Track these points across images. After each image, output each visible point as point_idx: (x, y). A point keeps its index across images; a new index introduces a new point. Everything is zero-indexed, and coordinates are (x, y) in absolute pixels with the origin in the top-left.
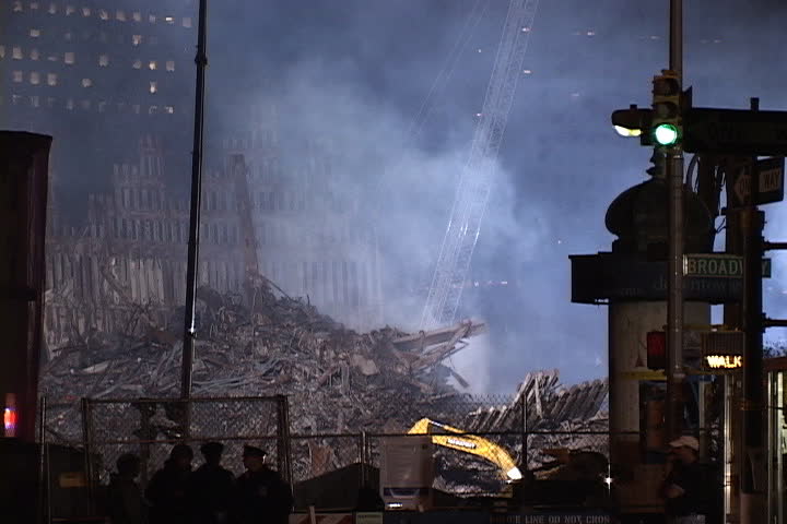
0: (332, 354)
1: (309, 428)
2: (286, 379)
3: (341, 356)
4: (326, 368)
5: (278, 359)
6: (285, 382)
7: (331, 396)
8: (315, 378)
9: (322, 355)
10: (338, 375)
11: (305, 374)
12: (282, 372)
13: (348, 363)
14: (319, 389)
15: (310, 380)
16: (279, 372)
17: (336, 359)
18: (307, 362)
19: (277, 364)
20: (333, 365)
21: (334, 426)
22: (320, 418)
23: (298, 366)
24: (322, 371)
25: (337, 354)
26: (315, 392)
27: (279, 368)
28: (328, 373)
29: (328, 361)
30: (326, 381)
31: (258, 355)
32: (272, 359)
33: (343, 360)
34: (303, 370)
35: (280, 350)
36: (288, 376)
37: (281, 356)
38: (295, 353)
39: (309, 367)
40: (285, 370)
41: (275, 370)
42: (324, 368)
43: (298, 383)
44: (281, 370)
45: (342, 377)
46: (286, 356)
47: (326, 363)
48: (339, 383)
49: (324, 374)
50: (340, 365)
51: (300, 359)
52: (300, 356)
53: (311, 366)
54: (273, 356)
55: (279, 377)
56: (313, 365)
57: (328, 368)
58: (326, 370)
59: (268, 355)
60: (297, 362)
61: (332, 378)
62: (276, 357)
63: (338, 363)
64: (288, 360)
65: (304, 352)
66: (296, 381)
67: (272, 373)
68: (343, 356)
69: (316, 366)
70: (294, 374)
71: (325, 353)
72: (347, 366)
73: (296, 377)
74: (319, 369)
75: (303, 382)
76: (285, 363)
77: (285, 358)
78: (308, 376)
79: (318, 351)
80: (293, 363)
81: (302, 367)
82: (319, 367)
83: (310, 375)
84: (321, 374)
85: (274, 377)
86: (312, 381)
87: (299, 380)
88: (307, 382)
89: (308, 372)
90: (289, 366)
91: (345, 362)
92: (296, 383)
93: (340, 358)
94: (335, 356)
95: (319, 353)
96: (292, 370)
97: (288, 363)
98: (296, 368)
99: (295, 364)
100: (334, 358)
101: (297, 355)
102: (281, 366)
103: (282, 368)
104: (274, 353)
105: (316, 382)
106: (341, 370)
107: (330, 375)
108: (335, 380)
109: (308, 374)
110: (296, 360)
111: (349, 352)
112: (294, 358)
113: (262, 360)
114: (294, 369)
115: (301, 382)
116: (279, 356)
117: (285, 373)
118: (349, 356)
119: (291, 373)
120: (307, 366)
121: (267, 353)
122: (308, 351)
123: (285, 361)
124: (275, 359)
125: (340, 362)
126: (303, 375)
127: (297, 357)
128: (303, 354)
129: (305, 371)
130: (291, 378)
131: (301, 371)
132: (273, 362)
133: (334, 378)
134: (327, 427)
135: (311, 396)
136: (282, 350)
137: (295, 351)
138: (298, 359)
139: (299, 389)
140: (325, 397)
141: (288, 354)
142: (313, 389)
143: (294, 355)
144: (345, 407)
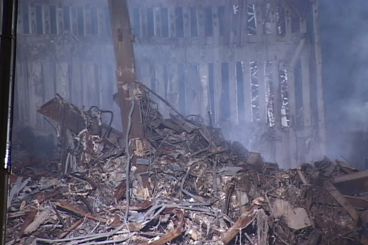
0: (244, 199)
2: (176, 235)
3: (256, 202)
4: (234, 220)
5: (164, 206)
6: (174, 241)
8: (218, 234)
9: (229, 200)
10: (251, 230)
11: (204, 227)
12: (171, 225)
13: (267, 213)
15: (210, 237)
16: (165, 224)
17: (249, 206)
18: (207, 210)
19: (161, 213)
20: (244, 215)
23: (193, 215)
24: (228, 224)
25: (251, 198)
27: (165, 220)
28: (237, 227)
29: (238, 209)
30: (235, 238)
31: (135, 200)
32: (156, 206)
33: (260, 207)
34: (201, 221)
35: (168, 192)
36: (179, 230)
37: (169, 202)
38: (190, 197)
39: (210, 217)
40: (174, 221)
41: (159, 222)
42: (232, 219)
43: (194, 241)
44: (168, 222)
45: (258, 232)
46: (176, 202)
47: (235, 211)
48: (253, 241)
49: (231, 228)
50: (254, 215)
51: (197, 206)
52: (197, 201)
53: (213, 216)
54: (157, 202)
55: (165, 233)
56: (216, 215)
57: (238, 218)
58: (235, 221)
59: (150, 200)
60: (192, 210)
61: (243, 234)
62: (161, 203)
63: (253, 211)
64: (178, 207)
65: (202, 195)
66: (191, 238)
67: (155, 226)
68: (260, 201)
69: (219, 217)
70: (187, 228)
71: (234, 197)
72: (265, 216)
73: (191, 232)
74: (224, 220)
75: (201, 239)
76: (174, 211)
77: (174, 205)
78: (208, 230)
79: (224, 194)
80: (187, 211)
81: (200, 217)
82: (225, 217)
83: (211, 229)
84: (227, 228)
85: (158, 233)
86: (215, 238)
87: (194, 236)
88: (207, 239)
89: (208, 225)
90: (180, 216)
91: (262, 210)
92: (191, 241)
93: (256, 204)
94: (248, 201)
95: (224, 197)
96: (184, 221)
97: (179, 211)
98: (191, 219)
99: (189, 213)
100: (246, 204)
101: (192, 200)
102: (168, 216)
103: (170, 219)
104: (159, 197)
105: (219, 240)
106: (256, 222)
107: (240, 229)
108: (248, 236)
109: (208, 228)
110: (191, 207)
111: (268, 196)
112: (188, 204)
113: (140, 208)
114: (188, 219)
115: (197, 240)
116: (166, 201)
117: (175, 226)
118: (268, 202)
119: (184, 226)
120: (207, 216)
121: (148, 197)
122: (208, 194)
123: (174, 208)
124: (160, 206)
125: (255, 210)
126: (201, 230)
127: (193, 202)
128: (200, 199)
129: (203, 224)
130: (183, 233)
131: (198, 224)
132: (157, 210)
133: (246, 234)
136: (170, 193)
137: (189, 194)
138: (194, 206)
141: (179, 198)
143: (187, 200)
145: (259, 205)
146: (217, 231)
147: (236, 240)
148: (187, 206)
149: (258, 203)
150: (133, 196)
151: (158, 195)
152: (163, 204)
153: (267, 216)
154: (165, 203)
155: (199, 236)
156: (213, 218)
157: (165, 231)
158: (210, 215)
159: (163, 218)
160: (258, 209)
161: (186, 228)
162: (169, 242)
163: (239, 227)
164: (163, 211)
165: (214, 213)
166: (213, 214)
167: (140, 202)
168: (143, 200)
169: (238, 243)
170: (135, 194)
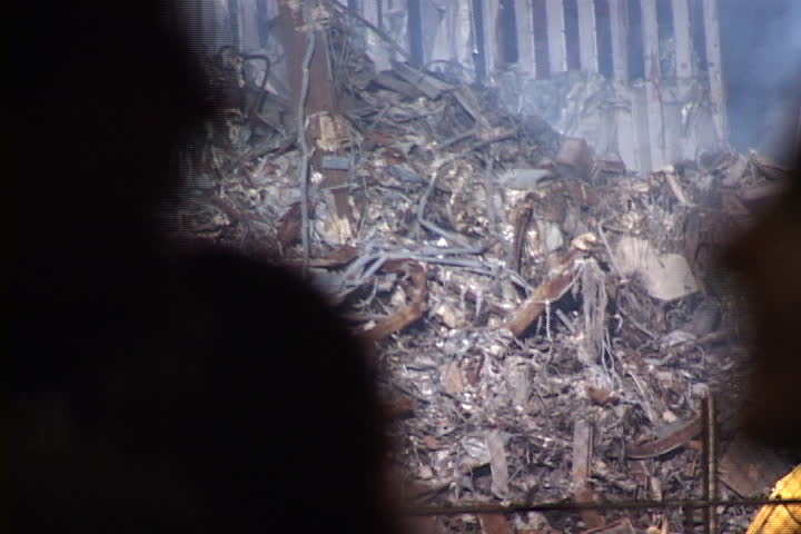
0: (554, 237)
1: (483, 471)
2: (411, 318)
3: (579, 243)
4: (534, 282)
5: (383, 257)
6: (406, 330)
7: (553, 369)
8: (500, 313)
9: (521, 241)
10: (571, 304)
11: (470, 299)
12: (399, 297)
13: (604, 266)
14: (514, 347)
15: (483, 321)
16: (386, 295)
17: (565, 253)
18: (475, 263)
19: (379, 272)
20: (555, 271)
21: (561, 461)
22: (519, 439)
23: (446, 275)
24: (522, 292)
25: (568, 236)
26: (501, 359)
27: (386, 286)
28: (540, 297)
29: (542, 259)
30: (535, 322)
31: (321, 246)
32: (365, 255)
33: (589, 254)
34: (462, 287)
35: (390, 226)
36: (416, 306)
37: (393, 247)
38: (438, 236)
39: (482, 278)
40: (405, 288)
41: (374, 292)
42: (530, 281)
43: (449, 329)
44: (393, 291)
45: (586, 308)
46: (408, 247)
47: (535, 264)
48: (575, 327)
49: (529, 301)
50: (576, 272)
51: (453, 255)
52: (454, 244)
53: (488, 276)
54: (369, 247)
55: (386, 314)
56: (493, 273)
57: (541, 279)
58: (536, 285)
59: (354, 245)
60: (443, 264)
61: (553, 313)
62: (376, 249)
63: (573, 264)
64: (414, 257)
65: (464, 232)
66: (443, 324)
67: (365, 299)
68: (587, 242)
69: (502, 276)
70: (434, 303)
71: (532, 234)
72: (599, 274)
73: (442, 310)
74: (514, 284)
75: (465, 325)
76: (405, 267)
77: (405, 253)
78: (478, 307)
79: (510, 227)
80: (432, 267)
81: (461, 278)
82: (514, 278)
83: (484, 304)
84: (519, 301)
85: (371, 314)
86: (493, 322)
87: (450, 318)
88: (476, 326)
89: (479, 294)
90: (419, 277)
91: (592, 260)
92: (443, 329)
93: (579, 249)
94: (561, 241)
95: (511, 235)
96: (427, 288)
97: (416, 267)
98: (441, 284)
99: (436, 270)
100: (559, 250)
101: (442, 242)
102: (393, 277)
103: (396, 283)
104: (372, 238)
105: (503, 326)
106: (580, 287)
107: (547, 302)
108: (563, 317)
109: (479, 301)
110: (440, 257)
111: (605, 229)
112: (433, 250)
113: (333, 261)
114: (435, 285)
115: (456, 328)
116: (387, 245)
117: (408, 299)
118: (605, 242)
119: (426, 299)
120: (476, 275)
121: (349, 239)
122: (477, 229)
123: (405, 260)
124: (373, 257)
125: (577, 262)
126: (463, 305)
127: (444, 248)
128: (461, 239)
129: (468, 293)
130: (426, 314)
131: (457, 292)
132: (368, 265)
133: (559, 312)
134: (541, 465)
135: (488, 369)
136: (395, 228)
137: (436, 229)
138: (447, 256)
139: (450, 347)
140: (532, 372)
141: (415, 239)
142: (495, 349)
143: (433, 242)
144: (595, 402)
145: (586, 251)
146: (498, 308)
147: (539, 325)
148: (432, 256)
149: (582, 246)
150: (317, 236)
151: (371, 233)
152: (382, 252)
153: (603, 273)
154: (386, 250)
155: (459, 318)
156: (488, 279)
157: (387, 309)
158: (480, 274)
159: (383, 280)
160: (585, 258)
161: (430, 302)
162: (395, 333)
163: (544, 298)
164: (382, 267)
165: (489, 269)
166: (488, 272)
167: (331, 249)
168: (340, 245)
169: (543, 332)
170: (323, 232)
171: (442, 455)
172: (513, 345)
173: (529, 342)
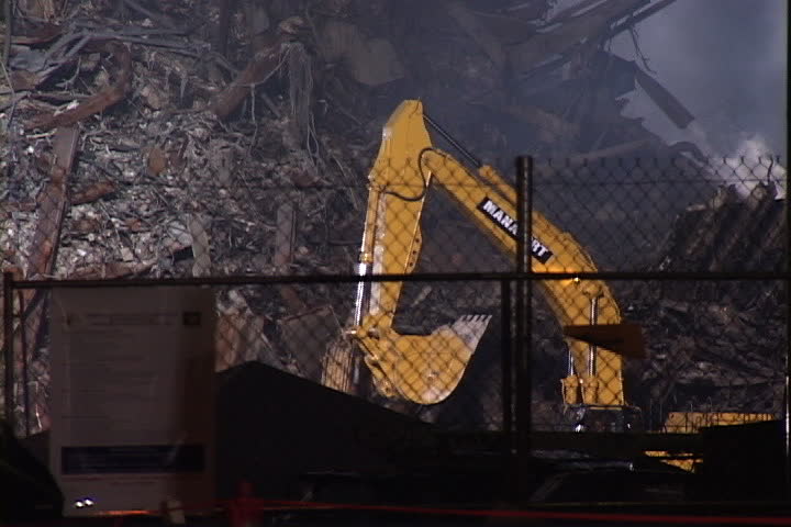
0: (260, 20)
1: (185, 253)
2: (114, 98)
3: (286, 27)
4: (240, 65)
5: (88, 35)
6: (108, 111)
7: (258, 154)
8: (205, 96)
9: (227, 23)
10: (276, 87)
11: (174, 80)
12: (103, 77)
13: (310, 50)
14: (217, 130)
15: (187, 103)
16: (90, 76)
17: (271, 36)
18: (180, 44)
19: (81, 52)
20: (261, 55)
21: (264, 245)
22: (220, 223)
23: (151, 56)
24: (228, 77)
25: (275, 20)
26: (205, 142)
27: (90, 65)
28: (245, 81)
29: (247, 42)
30: (240, 105)
31: (23, 23)
32: (69, 34)
33: (294, 38)
34: (167, 68)
35: (94, 5)
36: (120, 89)
37: (97, 26)
38: (144, 17)
39: (187, 60)
40: (108, 69)
41: (78, 72)
42: (235, 64)
43: (153, 110)
44: (97, 70)
45: (291, 93)
46: (113, 27)
47: (241, 47)
48: (280, 111)
49: (233, 85)
50: (283, 55)
51: (158, 36)
52: (157, 24)
53: (194, 58)
54: (73, 26)
55: (89, 94)
56: (199, 55)
57: (247, 62)
58: (241, 69)
59: (57, 23)
60: (148, 45)
61: (258, 97)
62: (80, 29)
63: (279, 47)
64: (119, 37)
65: (169, 13)
66: (147, 106)
67: (68, 78)
68: (294, 26)
69: (208, 58)
70: (138, 83)
71: (239, 16)
72: (305, 58)
73: (145, 92)
74: (219, 66)
75: (168, 107)
76: (109, 47)
77: (109, 33)
78: (183, 89)
79: (215, 9)
80: (136, 48)
81: (165, 60)
82: (219, 60)
83: (189, 86)
84: (224, 83)
85: (73, 94)
86: (197, 105)
87: (154, 100)
88: (179, 108)
89: (184, 76)
90: (123, 57)
91: (297, 44)
92: (146, 111)
93: (286, 33)
94: (268, 25)
95: (217, 16)
96: (132, 69)
97: (120, 48)
98: (145, 64)
99: (142, 50)
100: (265, 32)
101: (147, 22)
102: (97, 56)
103: (99, 64)
104: (75, 17)
105: (208, 108)
106: (286, 71)
107: (253, 85)
108: (268, 101)
109: (183, 83)
110: (145, 37)
111: (311, 14)
112: (137, 31)
113: (36, 39)
114: (139, 67)
115: (159, 110)
116: (91, 24)
117: (112, 80)
118: (313, 25)
119: (131, 80)
120: (181, 57)
121: (52, 17)
122: (183, 10)
123: (108, 40)
124: (78, 35)
125: (283, 46)
126: (167, 87)
127: (148, 28)
128: (166, 19)
129: (173, 74)
130: (130, 94)
131: (162, 73)
132: (71, 45)
133: (264, 96)
134: (242, 248)
135: (191, 152)
136: (99, 8)
137: (142, 10)
138: (151, 36)
139: (154, 129)
140: (236, 156)
141: (119, 18)
142: (199, 131)
143: (138, 23)
144: (298, 187)
145: (292, 34)
146: (203, 90)
147: (244, 109)
148: (136, 36)
149: (288, 29)
150: (20, 14)
151: (75, 13)
152: (85, 32)
153: (309, 58)
154: (90, 29)
155: (164, 100)
156: (193, 62)
157: (90, 89)
158: (186, 56)
159: (86, 60)
160: (292, 41)
161: (134, 83)
162: (98, 114)
163: (250, 82)
164: (86, 46)
165: (195, 50)
166: (193, 54)
167: (34, 26)
168: (42, 23)
169: (248, 116)
170: (25, 10)
171: (145, 237)
172: (217, 128)
173: (234, 125)
